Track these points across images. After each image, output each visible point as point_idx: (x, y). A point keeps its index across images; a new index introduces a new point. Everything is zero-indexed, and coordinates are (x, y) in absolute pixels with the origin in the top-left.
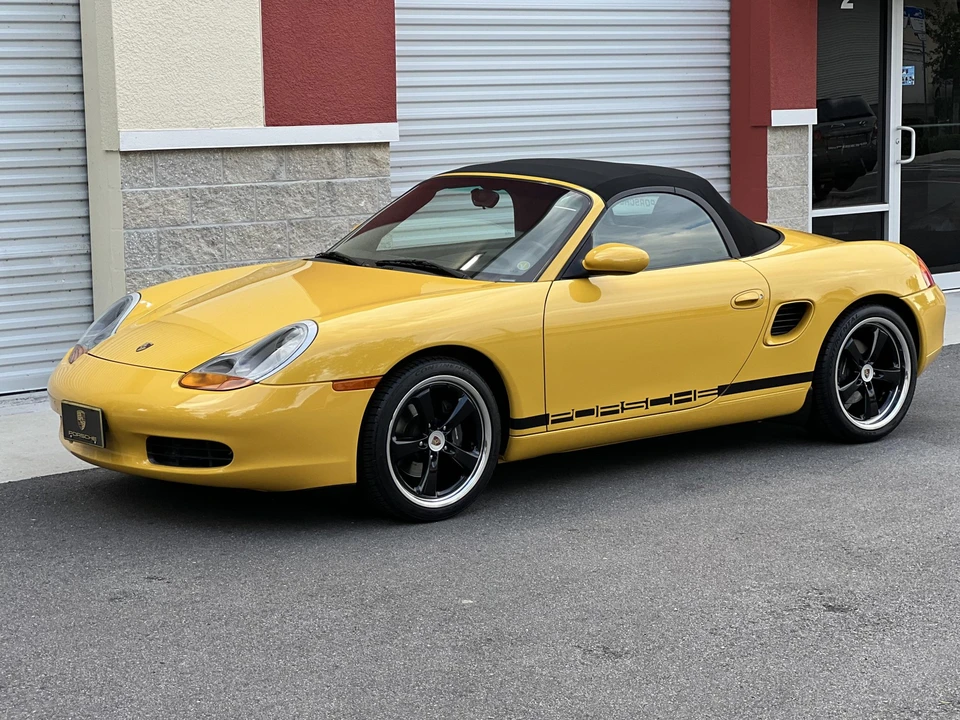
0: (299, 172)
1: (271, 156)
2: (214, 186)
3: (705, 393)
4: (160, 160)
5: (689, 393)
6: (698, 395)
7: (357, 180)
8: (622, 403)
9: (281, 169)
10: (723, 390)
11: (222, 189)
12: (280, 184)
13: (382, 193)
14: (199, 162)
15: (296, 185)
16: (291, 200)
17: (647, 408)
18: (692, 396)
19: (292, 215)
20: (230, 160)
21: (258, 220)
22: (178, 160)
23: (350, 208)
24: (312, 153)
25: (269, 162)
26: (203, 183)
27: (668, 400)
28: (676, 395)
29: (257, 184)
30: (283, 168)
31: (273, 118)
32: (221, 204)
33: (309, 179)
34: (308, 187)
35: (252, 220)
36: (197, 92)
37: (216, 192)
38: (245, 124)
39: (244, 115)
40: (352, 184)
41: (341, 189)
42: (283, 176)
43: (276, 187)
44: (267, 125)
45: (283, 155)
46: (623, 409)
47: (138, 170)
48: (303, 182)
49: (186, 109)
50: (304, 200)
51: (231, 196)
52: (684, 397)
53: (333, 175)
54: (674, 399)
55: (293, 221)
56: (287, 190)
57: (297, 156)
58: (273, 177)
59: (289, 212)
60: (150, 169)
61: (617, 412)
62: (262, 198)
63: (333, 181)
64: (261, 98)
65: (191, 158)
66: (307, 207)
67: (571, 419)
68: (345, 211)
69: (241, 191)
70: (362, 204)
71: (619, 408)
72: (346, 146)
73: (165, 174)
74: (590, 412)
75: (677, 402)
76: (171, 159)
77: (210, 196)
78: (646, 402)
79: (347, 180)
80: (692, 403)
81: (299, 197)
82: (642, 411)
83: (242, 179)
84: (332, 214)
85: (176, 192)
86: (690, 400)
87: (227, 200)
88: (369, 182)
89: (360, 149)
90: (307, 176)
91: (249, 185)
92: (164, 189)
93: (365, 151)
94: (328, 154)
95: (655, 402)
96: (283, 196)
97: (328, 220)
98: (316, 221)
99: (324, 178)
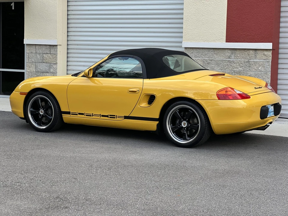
0: (238, 57)
1: (229, 51)
2: (210, 59)
3: (120, 117)
4: (195, 50)
5: (115, 116)
6: (117, 117)
7: (259, 60)
8: (93, 114)
9: (232, 55)
10: (126, 117)
11: (213, 60)
12: (232, 60)
13: (268, 65)
14: (206, 52)
15: (237, 60)
16: (235, 65)
17: (100, 117)
18: (115, 117)
19: (235, 70)
20: (216, 52)
21: (224, 70)
22: (201, 51)
23: (255, 69)
24: (243, 51)
25: (228, 53)
26: (207, 58)
27: (107, 116)
28: (110, 115)
29: (224, 59)
30: (233, 55)
31: (228, 40)
32: (212, 64)
33: (242, 59)
34: (241, 61)
35: (222, 70)
36: (205, 32)
37: (211, 60)
38: (219, 41)
39: (219, 39)
40: (257, 62)
41: (252, 63)
42: (233, 57)
43: (229, 61)
44: (226, 42)
45: (234, 51)
46: (93, 116)
47: (189, 53)
48: (239, 60)
49: (202, 37)
50: (239, 65)
51: (216, 62)
52: (113, 117)
53: (250, 58)
54: (109, 116)
55: (235, 71)
56: (233, 62)
57: (238, 52)
58: (229, 58)
59: (234, 69)
60: (192, 53)
61: (91, 116)
62: (225, 63)
63: (250, 60)
64: (225, 34)
65: (204, 50)
66: (241, 68)
67: (77, 115)
68: (254, 70)
69: (219, 61)
70: (260, 68)
71: (92, 115)
72: (256, 50)
73: (196, 54)
74: (83, 114)
75: (110, 117)
76: (198, 50)
77: (209, 62)
78: (100, 115)
79: (255, 60)
80: (115, 119)
81: (238, 64)
82: (99, 117)
83: (220, 57)
84: (249, 70)
85: (199, 59)
86: (115, 118)
87: (214, 63)
88: (263, 62)
89: (260, 51)
90: (241, 58)
91: (221, 59)
92: (196, 58)
93: (262, 51)
94: (248, 52)
95: (103, 116)
96: (232, 63)
97: (247, 72)
98: (243, 72)
99: (246, 59)
